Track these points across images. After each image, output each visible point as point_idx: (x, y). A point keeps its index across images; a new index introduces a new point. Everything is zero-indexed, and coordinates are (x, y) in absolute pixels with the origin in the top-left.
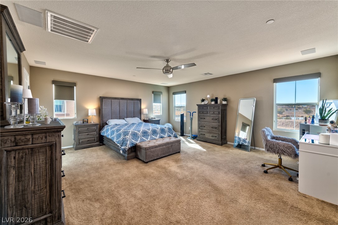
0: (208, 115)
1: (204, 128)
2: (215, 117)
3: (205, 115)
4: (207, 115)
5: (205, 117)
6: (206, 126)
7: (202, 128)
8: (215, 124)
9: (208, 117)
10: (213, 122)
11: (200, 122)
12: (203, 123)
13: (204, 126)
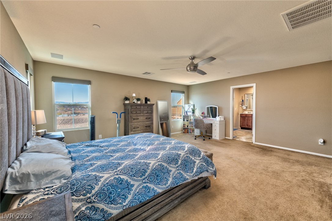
0: (142, 114)
1: (138, 129)
2: (148, 116)
3: (138, 115)
4: (140, 115)
5: (138, 117)
6: (139, 127)
7: (135, 129)
8: (149, 122)
9: (142, 117)
10: (147, 121)
11: (133, 124)
12: (136, 123)
13: (138, 126)
